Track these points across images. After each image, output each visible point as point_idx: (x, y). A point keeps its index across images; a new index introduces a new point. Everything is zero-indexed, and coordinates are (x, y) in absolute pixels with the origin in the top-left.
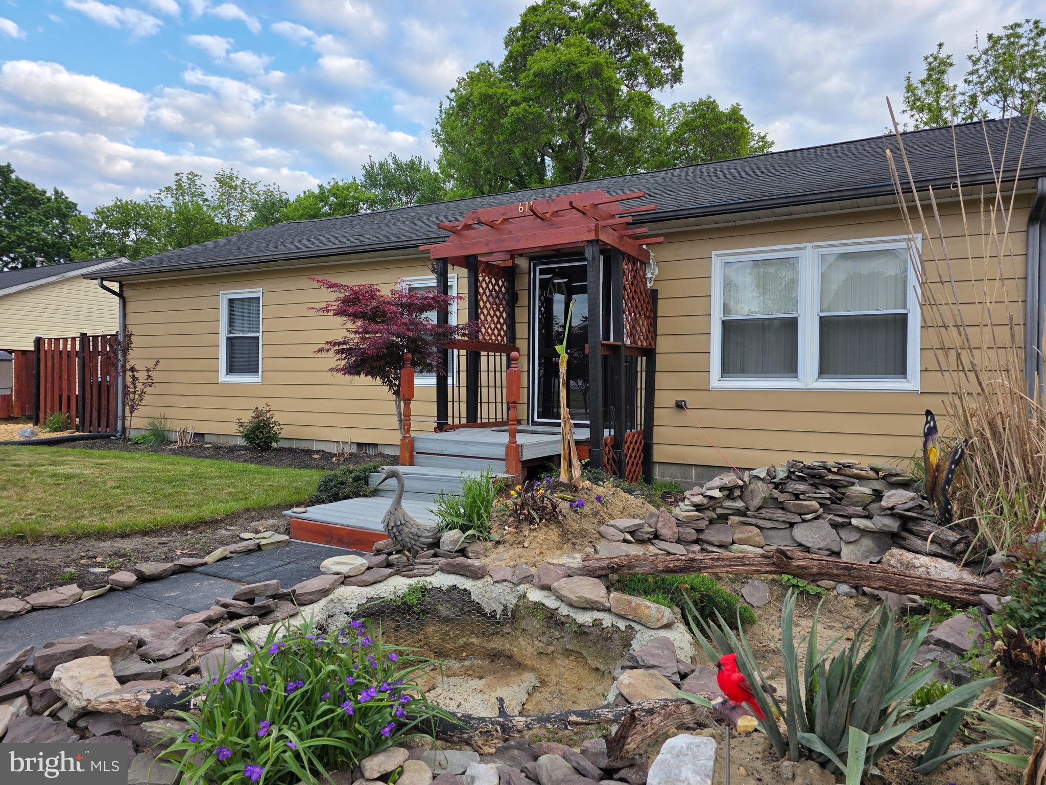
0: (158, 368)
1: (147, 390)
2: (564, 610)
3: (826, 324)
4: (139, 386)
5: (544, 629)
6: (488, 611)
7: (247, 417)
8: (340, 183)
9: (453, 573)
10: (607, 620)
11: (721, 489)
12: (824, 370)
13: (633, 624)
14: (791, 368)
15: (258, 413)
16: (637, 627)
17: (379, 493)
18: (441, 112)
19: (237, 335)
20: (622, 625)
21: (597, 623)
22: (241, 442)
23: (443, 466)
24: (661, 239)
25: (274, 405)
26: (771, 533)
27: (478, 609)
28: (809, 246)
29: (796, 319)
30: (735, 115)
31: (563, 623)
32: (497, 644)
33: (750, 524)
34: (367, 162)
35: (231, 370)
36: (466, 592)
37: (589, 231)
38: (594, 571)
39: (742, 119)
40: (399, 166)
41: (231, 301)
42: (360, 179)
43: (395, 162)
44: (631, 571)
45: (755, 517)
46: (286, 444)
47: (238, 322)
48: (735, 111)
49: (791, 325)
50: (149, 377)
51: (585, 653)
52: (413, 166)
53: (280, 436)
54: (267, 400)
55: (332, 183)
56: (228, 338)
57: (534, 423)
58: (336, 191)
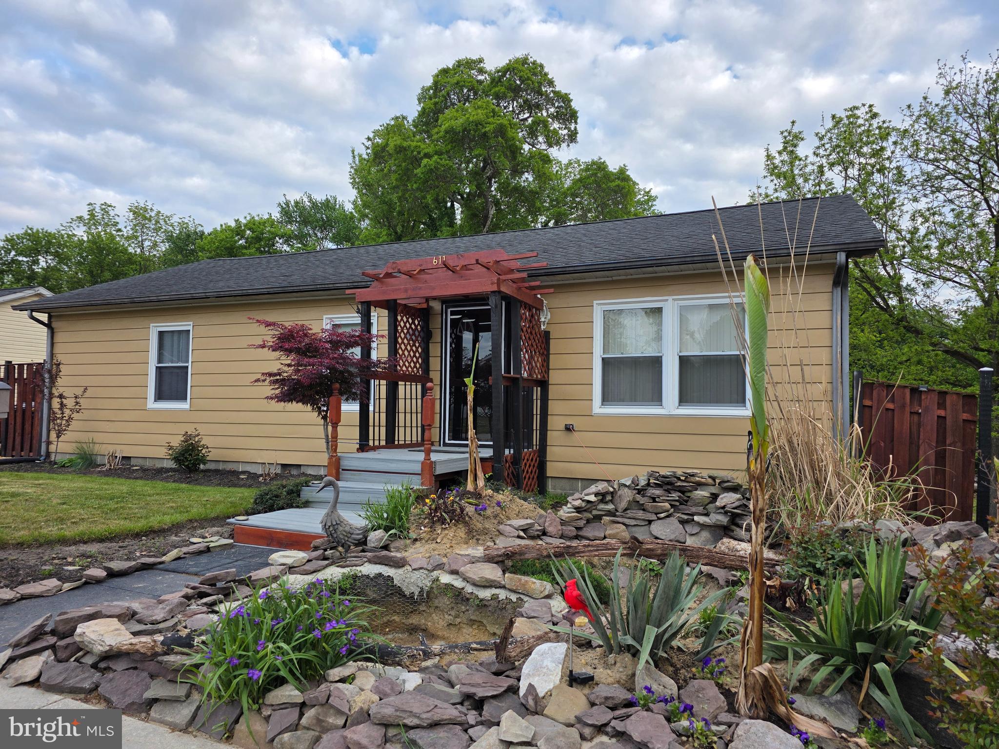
0: (87, 395)
1: (75, 416)
2: (469, 589)
3: (684, 361)
4: (67, 412)
5: (453, 605)
6: (407, 593)
7: (177, 442)
8: (256, 218)
9: (379, 564)
10: (502, 594)
11: (596, 495)
12: (684, 399)
13: (522, 596)
14: (657, 398)
15: (188, 437)
16: (525, 599)
17: (311, 505)
18: (354, 157)
19: (167, 365)
20: (514, 597)
21: (495, 597)
22: (172, 464)
23: (365, 481)
24: (552, 290)
25: (202, 429)
26: (634, 529)
27: (399, 591)
28: (670, 298)
29: (661, 357)
30: (622, 175)
31: (468, 599)
32: (414, 620)
33: (619, 523)
34: (282, 200)
35: (160, 396)
36: (390, 578)
37: (492, 284)
38: (493, 558)
39: (627, 179)
40: (314, 204)
41: (161, 334)
42: (276, 215)
43: (310, 201)
44: (522, 557)
45: (623, 517)
46: (211, 466)
47: (167, 354)
48: (622, 171)
49: (656, 363)
50: (77, 403)
51: (485, 622)
52: (328, 205)
53: (208, 458)
54: (195, 426)
55: (248, 218)
56: (157, 367)
57: (445, 445)
58: (252, 225)
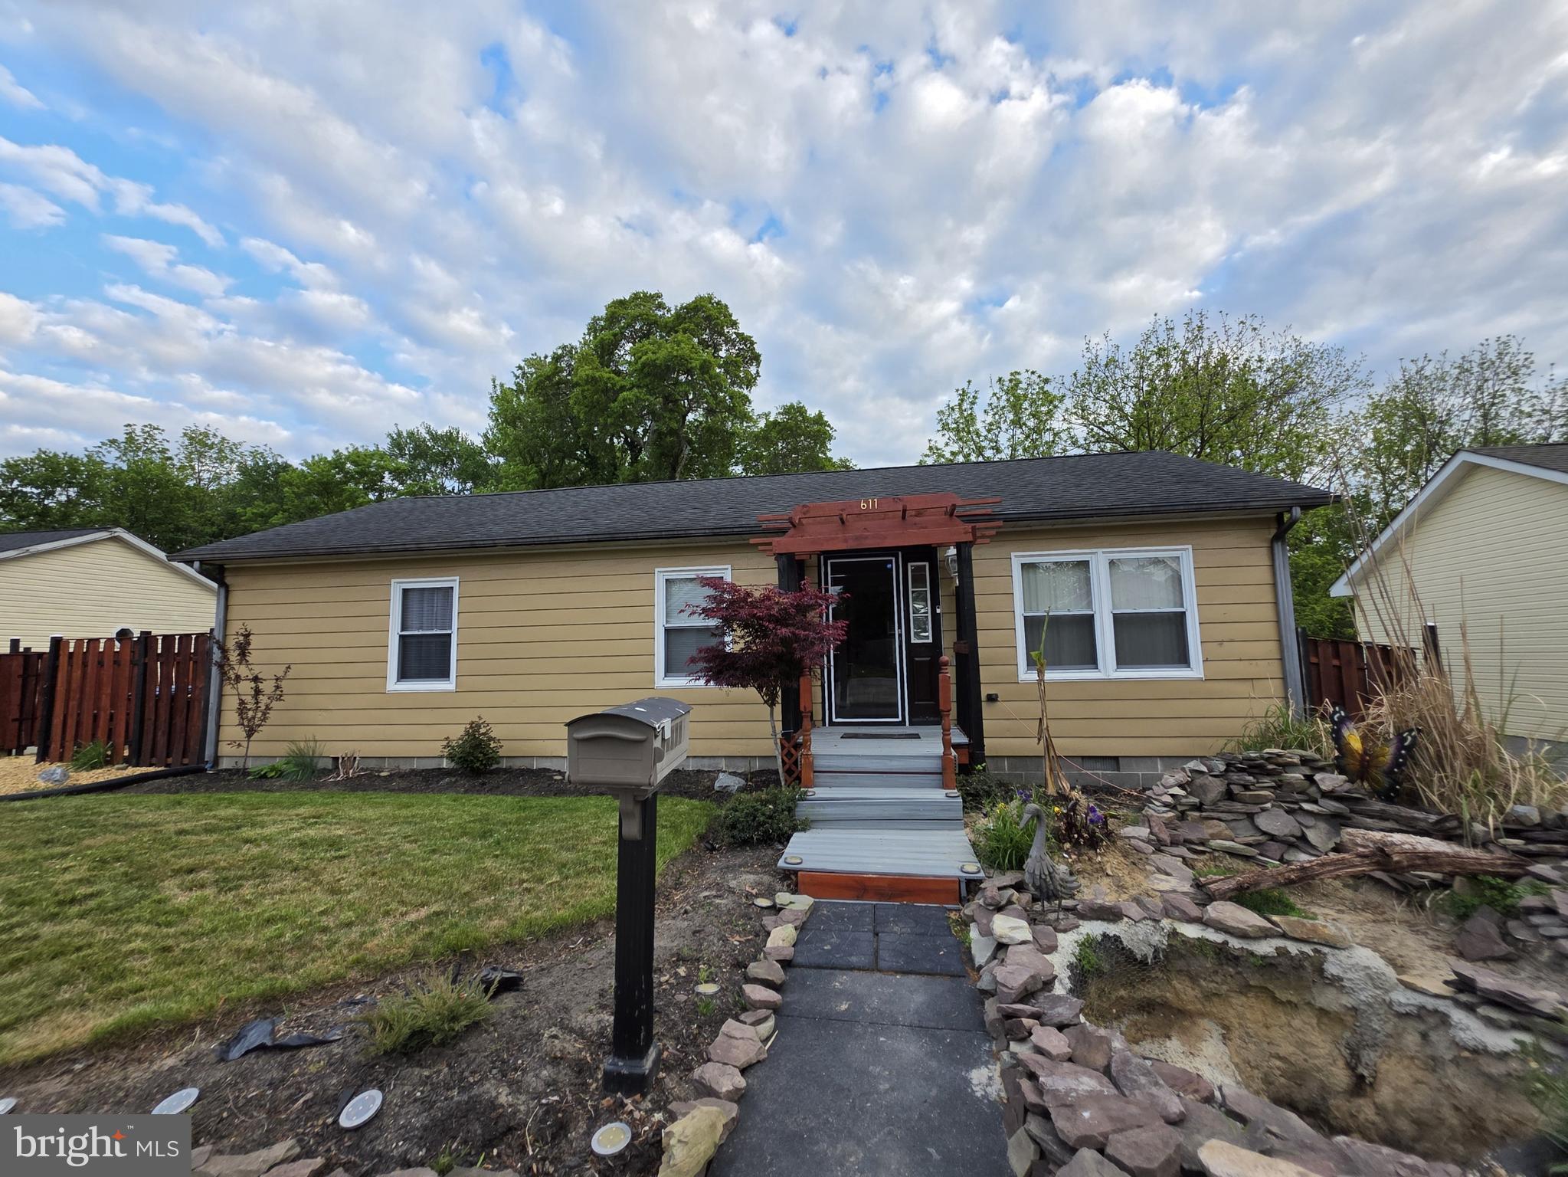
0: (290, 675)
1: (275, 705)
2: (1235, 943)
3: (1119, 620)
4: (264, 700)
5: (1216, 968)
6: (1139, 957)
7: (457, 733)
8: (360, 450)
9: (1098, 919)
10: (1293, 948)
11: (1181, 786)
12: (1122, 661)
13: (1319, 947)
14: (1090, 659)
15: (475, 727)
16: (1326, 950)
17: (814, 825)
18: (495, 386)
19: (416, 633)
20: (1307, 949)
21: (1282, 952)
22: (445, 764)
25: (488, 716)
27: (1129, 956)
28: (1100, 551)
29: (1092, 617)
31: (1237, 958)
32: (1148, 992)
33: (1213, 819)
34: (393, 431)
35: (404, 674)
36: (1117, 938)
38: (1225, 892)
40: (435, 437)
41: (405, 591)
42: (385, 446)
43: (429, 432)
44: (1258, 889)
46: (504, 764)
47: (413, 619)
49: (1087, 623)
50: (277, 687)
51: (1271, 987)
52: (450, 438)
53: (501, 754)
54: (478, 712)
55: (351, 450)
56: (401, 636)
57: (832, 723)
58: (356, 457)
